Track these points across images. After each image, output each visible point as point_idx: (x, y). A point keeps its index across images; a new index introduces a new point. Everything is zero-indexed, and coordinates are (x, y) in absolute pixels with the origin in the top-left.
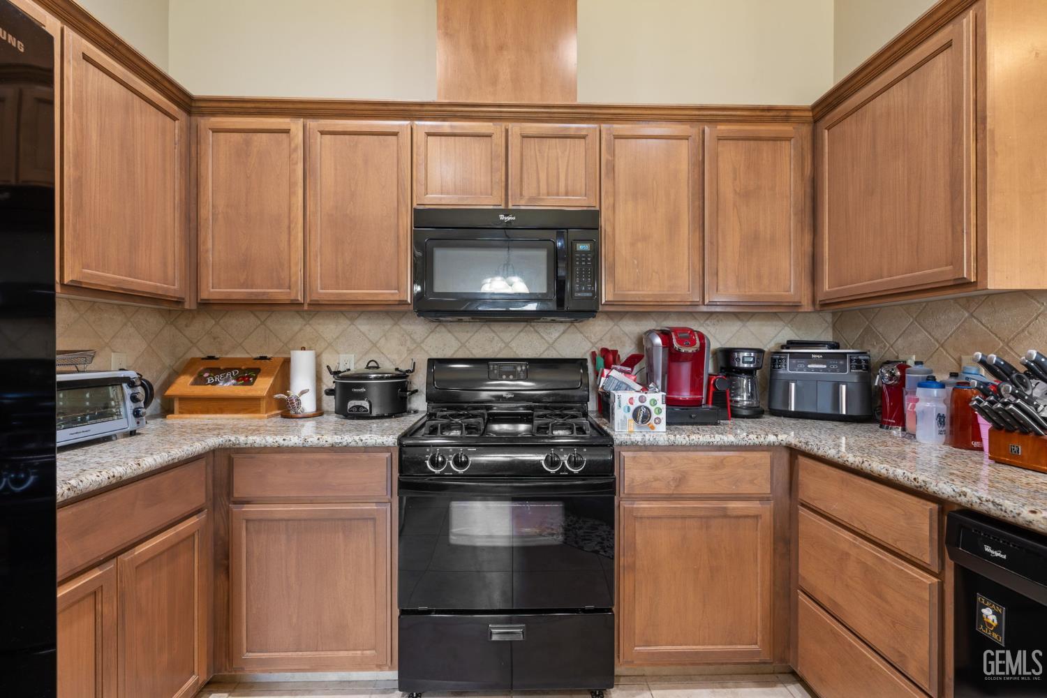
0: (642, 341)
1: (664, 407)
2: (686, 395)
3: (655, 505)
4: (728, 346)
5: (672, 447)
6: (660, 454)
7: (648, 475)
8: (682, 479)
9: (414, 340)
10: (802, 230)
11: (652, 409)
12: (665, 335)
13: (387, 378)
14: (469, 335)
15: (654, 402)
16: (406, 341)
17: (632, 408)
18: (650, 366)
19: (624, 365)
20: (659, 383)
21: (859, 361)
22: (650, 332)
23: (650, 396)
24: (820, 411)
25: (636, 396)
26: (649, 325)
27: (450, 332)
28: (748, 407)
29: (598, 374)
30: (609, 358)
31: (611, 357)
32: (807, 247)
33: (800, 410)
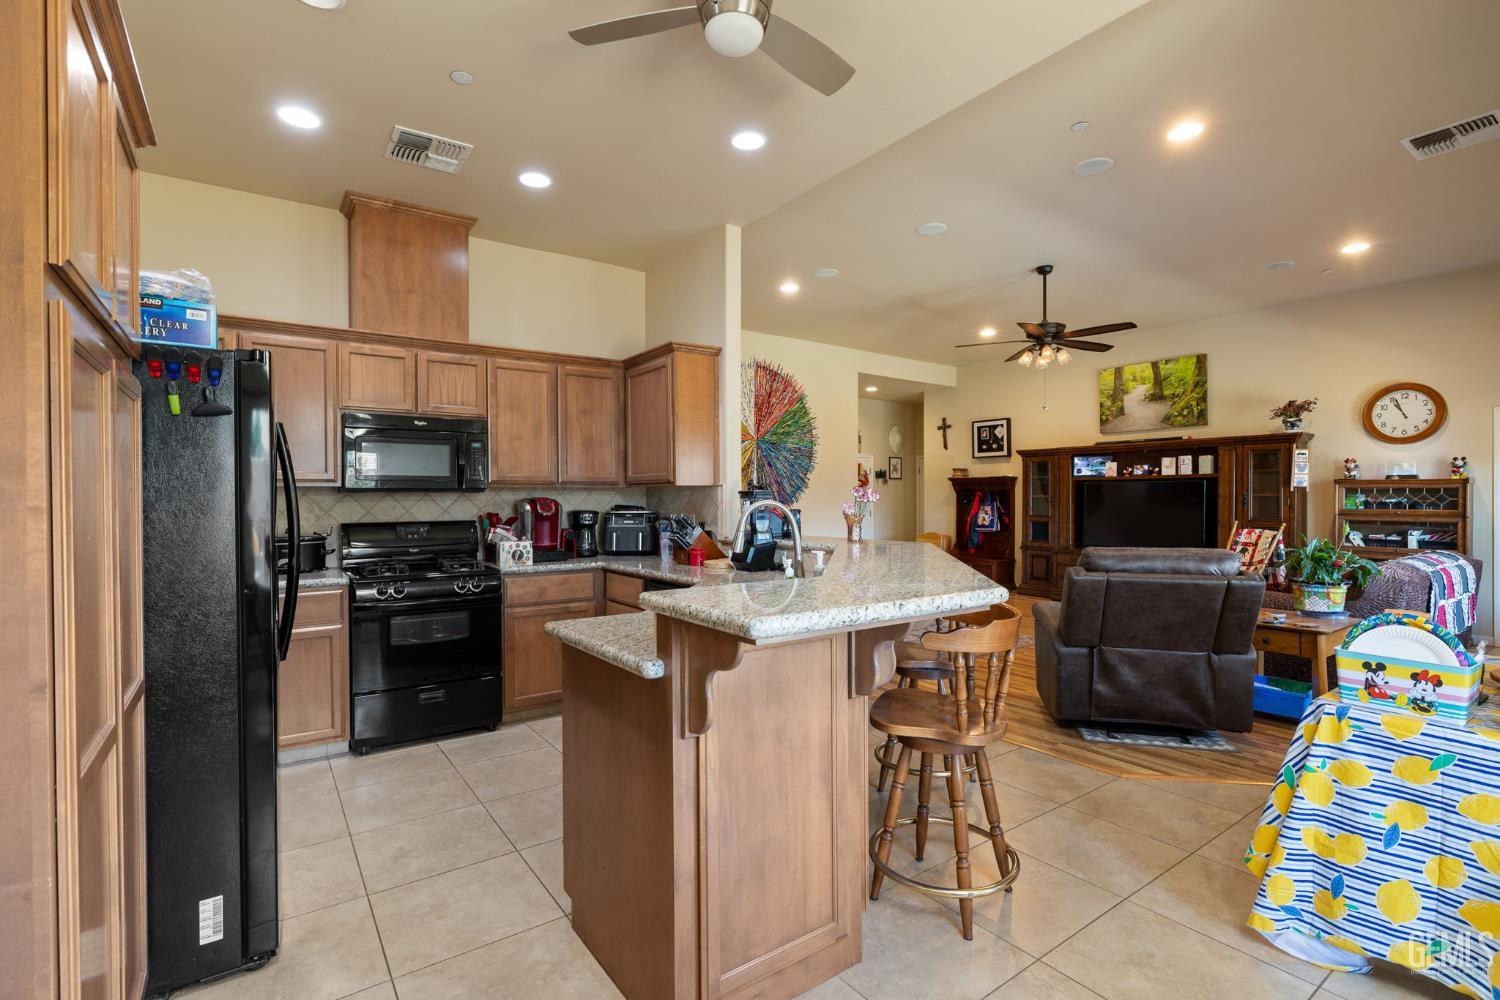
0: (517, 507)
1: (531, 550)
2: (547, 543)
3: (526, 609)
4: (579, 509)
5: (536, 573)
6: (529, 578)
7: (521, 591)
8: (542, 592)
9: (322, 509)
10: (619, 436)
11: (524, 551)
12: (533, 502)
13: (308, 540)
14: (374, 503)
15: (525, 547)
16: (314, 509)
17: (512, 552)
18: (523, 525)
19: (506, 524)
20: (529, 536)
21: (649, 518)
22: (523, 501)
23: (522, 544)
24: (630, 550)
25: (514, 544)
26: (523, 495)
27: (356, 501)
28: (589, 550)
29: (484, 532)
30: (493, 520)
31: (495, 519)
32: (622, 448)
33: (620, 550)
